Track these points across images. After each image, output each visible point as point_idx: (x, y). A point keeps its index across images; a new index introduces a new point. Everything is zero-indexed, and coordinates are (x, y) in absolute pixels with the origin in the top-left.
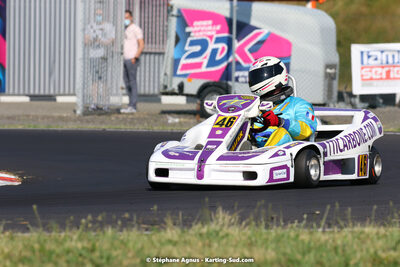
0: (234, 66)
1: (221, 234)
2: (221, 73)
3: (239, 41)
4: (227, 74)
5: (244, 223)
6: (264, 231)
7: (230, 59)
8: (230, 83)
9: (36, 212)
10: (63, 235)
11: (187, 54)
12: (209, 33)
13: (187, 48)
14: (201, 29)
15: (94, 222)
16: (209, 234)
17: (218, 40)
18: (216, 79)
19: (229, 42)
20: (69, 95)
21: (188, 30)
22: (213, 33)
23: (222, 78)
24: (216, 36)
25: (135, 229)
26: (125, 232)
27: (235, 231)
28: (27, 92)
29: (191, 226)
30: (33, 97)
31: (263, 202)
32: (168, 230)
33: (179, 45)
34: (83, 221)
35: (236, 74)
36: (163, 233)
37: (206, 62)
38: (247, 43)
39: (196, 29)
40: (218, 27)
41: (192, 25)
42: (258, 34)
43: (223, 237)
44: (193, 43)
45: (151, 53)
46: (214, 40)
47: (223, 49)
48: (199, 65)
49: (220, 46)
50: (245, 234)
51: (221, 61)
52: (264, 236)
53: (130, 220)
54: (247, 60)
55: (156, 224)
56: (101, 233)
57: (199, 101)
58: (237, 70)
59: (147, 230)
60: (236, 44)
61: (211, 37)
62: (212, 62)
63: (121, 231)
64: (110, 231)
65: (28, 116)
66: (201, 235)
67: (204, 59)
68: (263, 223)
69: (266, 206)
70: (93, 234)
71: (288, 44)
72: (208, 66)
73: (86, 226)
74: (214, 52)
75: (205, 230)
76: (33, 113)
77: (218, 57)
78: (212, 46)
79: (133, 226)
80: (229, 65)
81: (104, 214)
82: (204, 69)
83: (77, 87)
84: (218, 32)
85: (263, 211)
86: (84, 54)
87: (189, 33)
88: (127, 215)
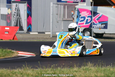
0: (93, 24)
1: (89, 69)
2: (89, 26)
3: (94, 17)
4: (91, 26)
5: (95, 66)
6: (101, 68)
7: (92, 22)
8: (92, 28)
9: (39, 64)
10: (47, 69)
11: (80, 21)
12: (86, 15)
13: (80, 19)
14: (83, 14)
15: (55, 66)
16: (86, 69)
17: (88, 17)
18: (88, 27)
19: (91, 17)
20: (49, 32)
21: (80, 14)
22: (87, 15)
23: (89, 27)
24: (87, 16)
25: (66, 68)
26: (63, 69)
27: (93, 68)
28: (37, 31)
29: (81, 67)
30: (39, 33)
31: (100, 60)
32: (75, 68)
33: (78, 18)
34: (52, 66)
35: (93, 26)
36: (73, 69)
37: (85, 23)
38: (96, 18)
39: (82, 14)
40: (88, 13)
41: (81, 13)
42: (99, 15)
43: (90, 70)
44: (81, 18)
45: (70, 21)
46: (87, 17)
47: (90, 19)
48: (83, 24)
49: (89, 18)
50: (95, 69)
51: (89, 22)
52: (101, 70)
53: (65, 65)
54: (96, 22)
55: (72, 66)
56: (57, 69)
57: (83, 33)
58: (93, 25)
59: (69, 68)
60: (93, 18)
61: (86, 16)
62: (87, 23)
63: (62, 68)
64: (59, 68)
65: (38, 38)
66: (84, 69)
67: (84, 22)
68: (100, 66)
69: (101, 61)
70: (55, 69)
71: (107, 18)
72: (86, 24)
73: (53, 67)
74: (87, 20)
75: (85, 68)
76: (39, 37)
77: (88, 21)
78: (87, 18)
79: (65, 67)
80: (91, 23)
81: (58, 64)
82: (84, 25)
83: (51, 30)
84: (88, 15)
85: (100, 63)
86: (52, 21)
87: (81, 15)
88: (64, 64)
